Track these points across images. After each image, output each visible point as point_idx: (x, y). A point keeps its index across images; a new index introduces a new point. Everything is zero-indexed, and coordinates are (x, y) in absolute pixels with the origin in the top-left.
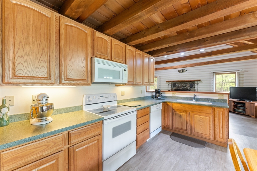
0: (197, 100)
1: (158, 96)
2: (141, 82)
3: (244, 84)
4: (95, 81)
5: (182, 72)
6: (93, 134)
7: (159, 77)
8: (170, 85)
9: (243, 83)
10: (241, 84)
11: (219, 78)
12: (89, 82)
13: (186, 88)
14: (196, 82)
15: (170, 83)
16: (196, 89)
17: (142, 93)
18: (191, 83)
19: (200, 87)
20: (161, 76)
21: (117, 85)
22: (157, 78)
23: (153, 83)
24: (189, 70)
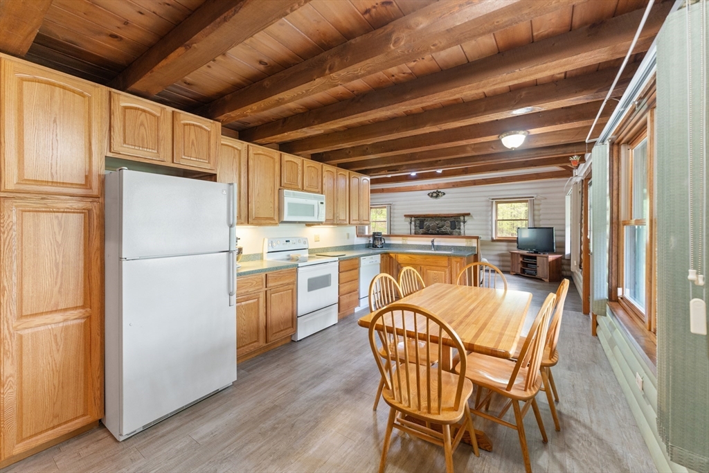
0: (438, 248)
1: (378, 243)
2: (345, 220)
3: (541, 223)
4: (285, 220)
5: (437, 197)
6: (287, 281)
7: (390, 207)
8: (413, 223)
9: (540, 220)
10: (536, 223)
11: (505, 210)
12: (277, 222)
13: (443, 230)
14: (462, 218)
15: (413, 219)
16: (462, 231)
17: (348, 238)
18: (452, 219)
19: (469, 228)
20: (394, 205)
21: (309, 224)
22: (385, 207)
23: (368, 220)
24: (448, 193)
